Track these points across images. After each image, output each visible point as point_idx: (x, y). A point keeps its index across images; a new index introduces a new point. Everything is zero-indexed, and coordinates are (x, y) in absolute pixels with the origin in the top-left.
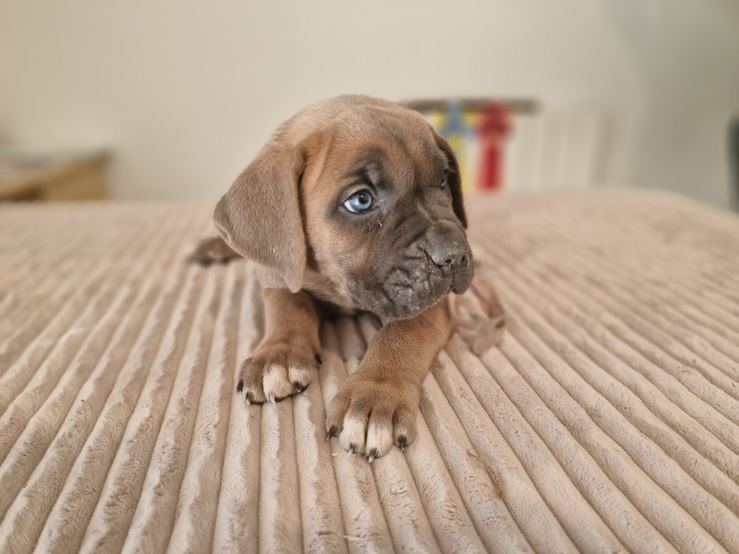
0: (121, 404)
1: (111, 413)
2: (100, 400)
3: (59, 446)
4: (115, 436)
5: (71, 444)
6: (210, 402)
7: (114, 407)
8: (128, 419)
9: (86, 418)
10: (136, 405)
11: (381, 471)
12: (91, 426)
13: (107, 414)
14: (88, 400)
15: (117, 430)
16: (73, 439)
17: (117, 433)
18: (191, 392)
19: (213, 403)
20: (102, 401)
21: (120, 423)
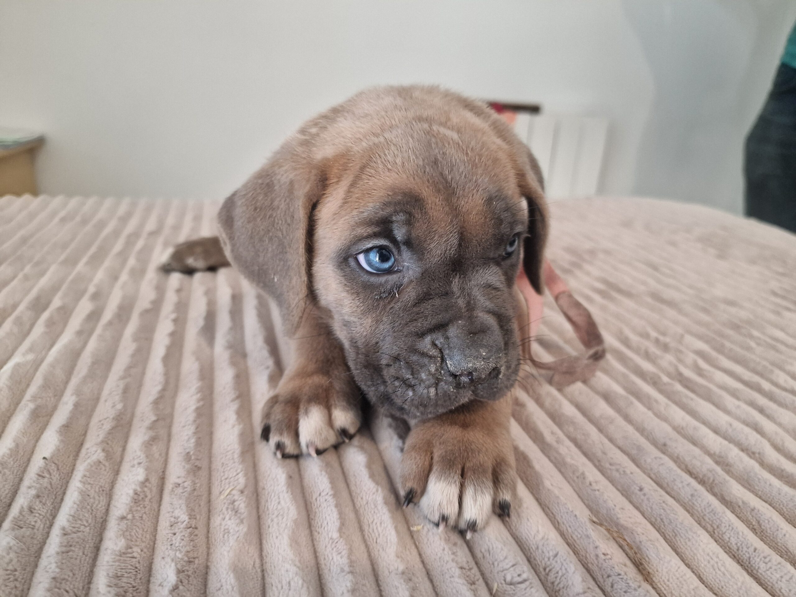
0: (100, 462)
1: (88, 475)
2: (69, 457)
3: (17, 527)
4: (98, 510)
5: (33, 523)
6: (227, 458)
7: (92, 466)
8: (112, 483)
9: (51, 484)
10: (121, 462)
11: (483, 550)
12: (59, 495)
13: (82, 478)
14: (52, 458)
15: (99, 502)
16: (35, 516)
17: (100, 506)
18: (198, 444)
19: (233, 459)
20: (71, 458)
21: (103, 491)
